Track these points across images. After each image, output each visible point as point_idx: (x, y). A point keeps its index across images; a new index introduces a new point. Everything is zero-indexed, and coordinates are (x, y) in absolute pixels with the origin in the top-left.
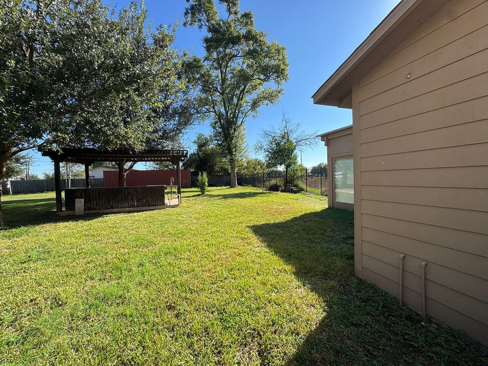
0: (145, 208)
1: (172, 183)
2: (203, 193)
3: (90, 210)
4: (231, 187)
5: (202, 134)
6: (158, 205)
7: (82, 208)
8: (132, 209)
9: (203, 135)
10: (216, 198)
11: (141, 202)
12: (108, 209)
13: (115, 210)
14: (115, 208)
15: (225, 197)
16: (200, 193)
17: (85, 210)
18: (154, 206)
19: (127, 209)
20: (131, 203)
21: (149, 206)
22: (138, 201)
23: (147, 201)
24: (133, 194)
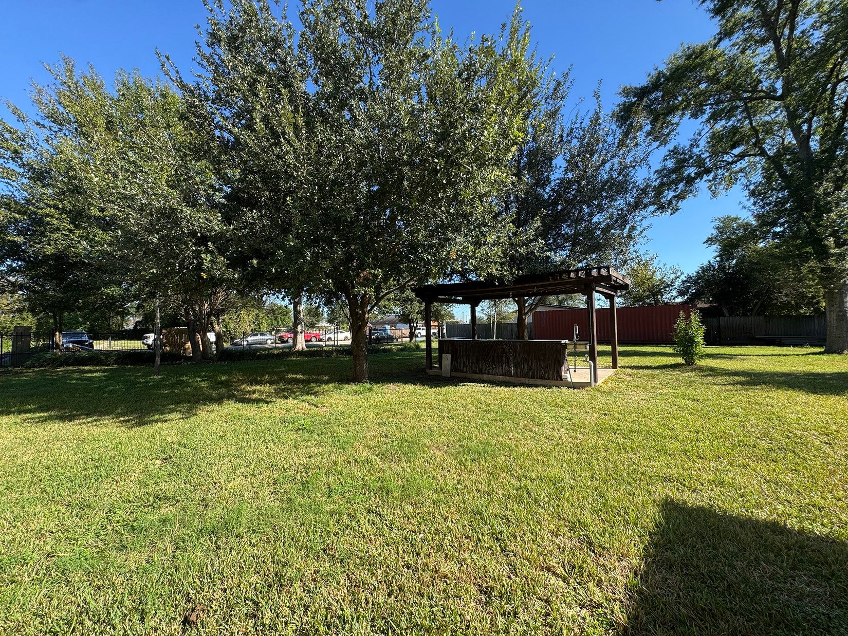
0: (527, 379)
1: (577, 337)
2: (689, 362)
3: (456, 371)
4: (828, 352)
5: (733, 216)
6: (549, 379)
7: (449, 368)
8: (507, 378)
9: (735, 219)
10: (719, 379)
11: (521, 370)
12: (476, 373)
13: (485, 377)
14: (485, 373)
15: (755, 379)
16: (680, 360)
17: (451, 371)
18: (541, 378)
19: (501, 378)
20: (506, 368)
21: (533, 377)
22: (515, 367)
23: (530, 369)
24: (509, 352)
